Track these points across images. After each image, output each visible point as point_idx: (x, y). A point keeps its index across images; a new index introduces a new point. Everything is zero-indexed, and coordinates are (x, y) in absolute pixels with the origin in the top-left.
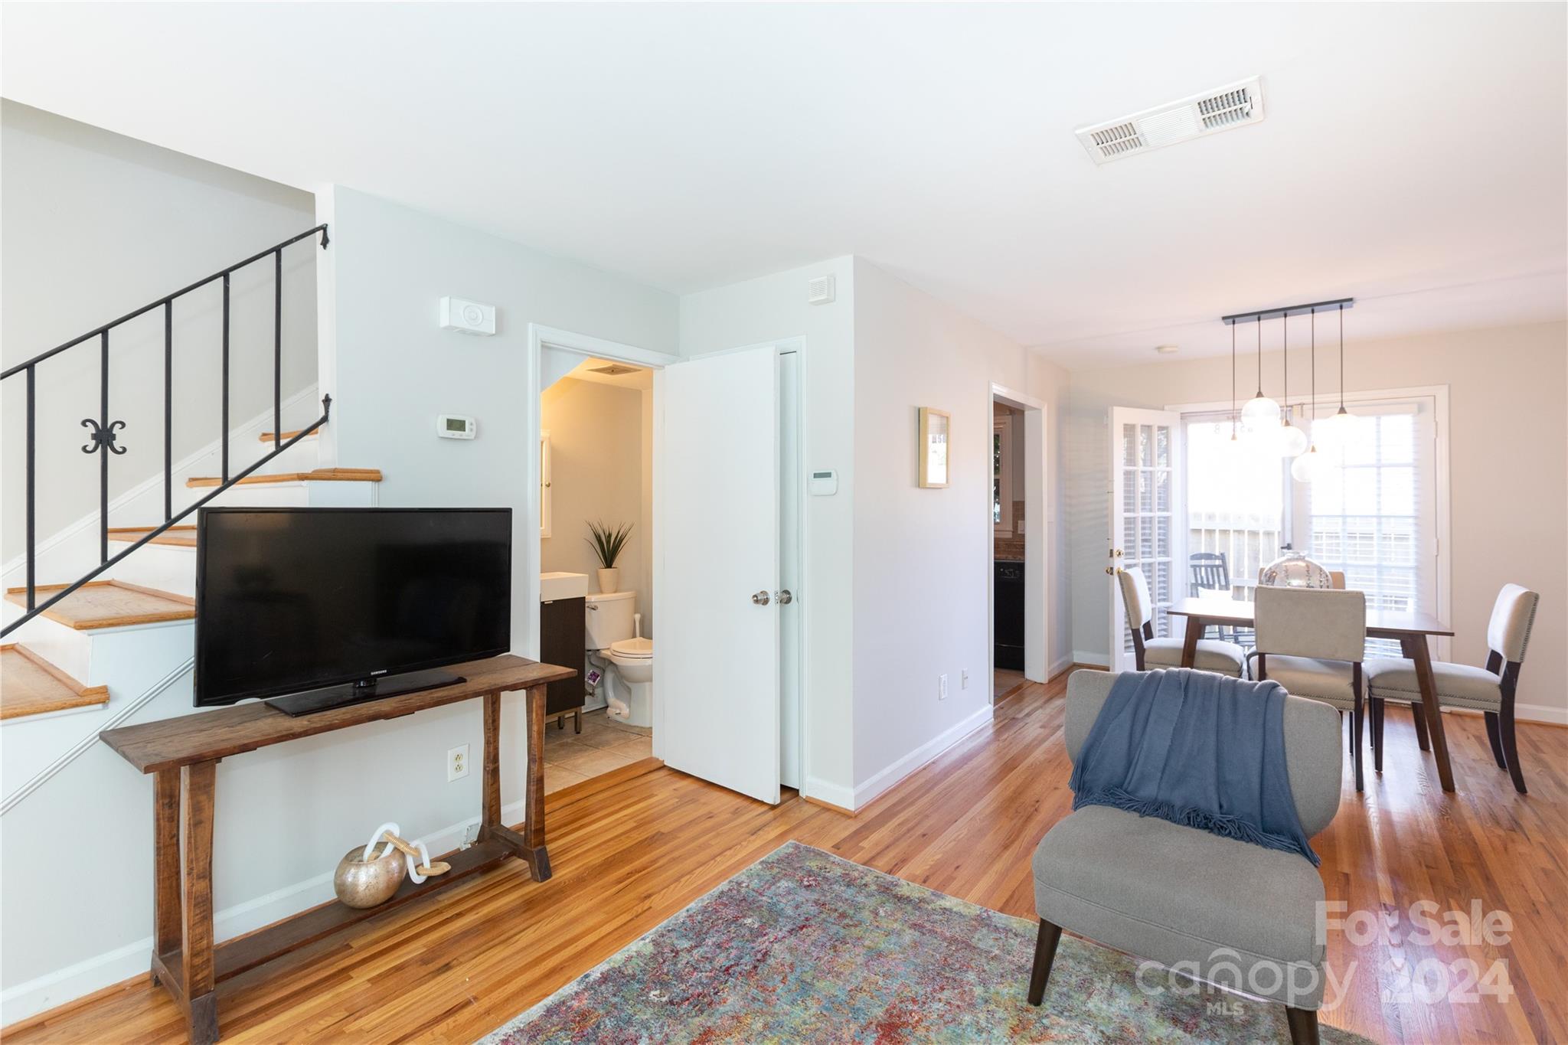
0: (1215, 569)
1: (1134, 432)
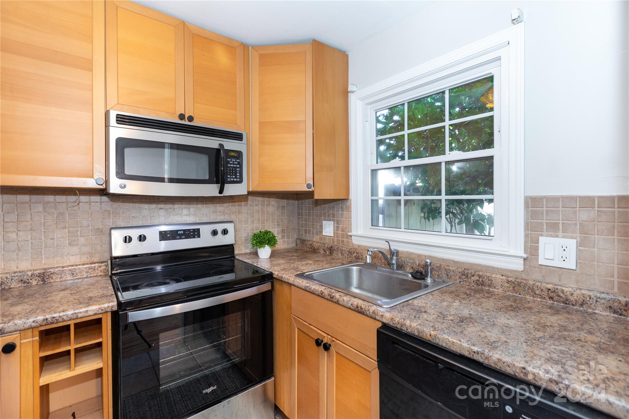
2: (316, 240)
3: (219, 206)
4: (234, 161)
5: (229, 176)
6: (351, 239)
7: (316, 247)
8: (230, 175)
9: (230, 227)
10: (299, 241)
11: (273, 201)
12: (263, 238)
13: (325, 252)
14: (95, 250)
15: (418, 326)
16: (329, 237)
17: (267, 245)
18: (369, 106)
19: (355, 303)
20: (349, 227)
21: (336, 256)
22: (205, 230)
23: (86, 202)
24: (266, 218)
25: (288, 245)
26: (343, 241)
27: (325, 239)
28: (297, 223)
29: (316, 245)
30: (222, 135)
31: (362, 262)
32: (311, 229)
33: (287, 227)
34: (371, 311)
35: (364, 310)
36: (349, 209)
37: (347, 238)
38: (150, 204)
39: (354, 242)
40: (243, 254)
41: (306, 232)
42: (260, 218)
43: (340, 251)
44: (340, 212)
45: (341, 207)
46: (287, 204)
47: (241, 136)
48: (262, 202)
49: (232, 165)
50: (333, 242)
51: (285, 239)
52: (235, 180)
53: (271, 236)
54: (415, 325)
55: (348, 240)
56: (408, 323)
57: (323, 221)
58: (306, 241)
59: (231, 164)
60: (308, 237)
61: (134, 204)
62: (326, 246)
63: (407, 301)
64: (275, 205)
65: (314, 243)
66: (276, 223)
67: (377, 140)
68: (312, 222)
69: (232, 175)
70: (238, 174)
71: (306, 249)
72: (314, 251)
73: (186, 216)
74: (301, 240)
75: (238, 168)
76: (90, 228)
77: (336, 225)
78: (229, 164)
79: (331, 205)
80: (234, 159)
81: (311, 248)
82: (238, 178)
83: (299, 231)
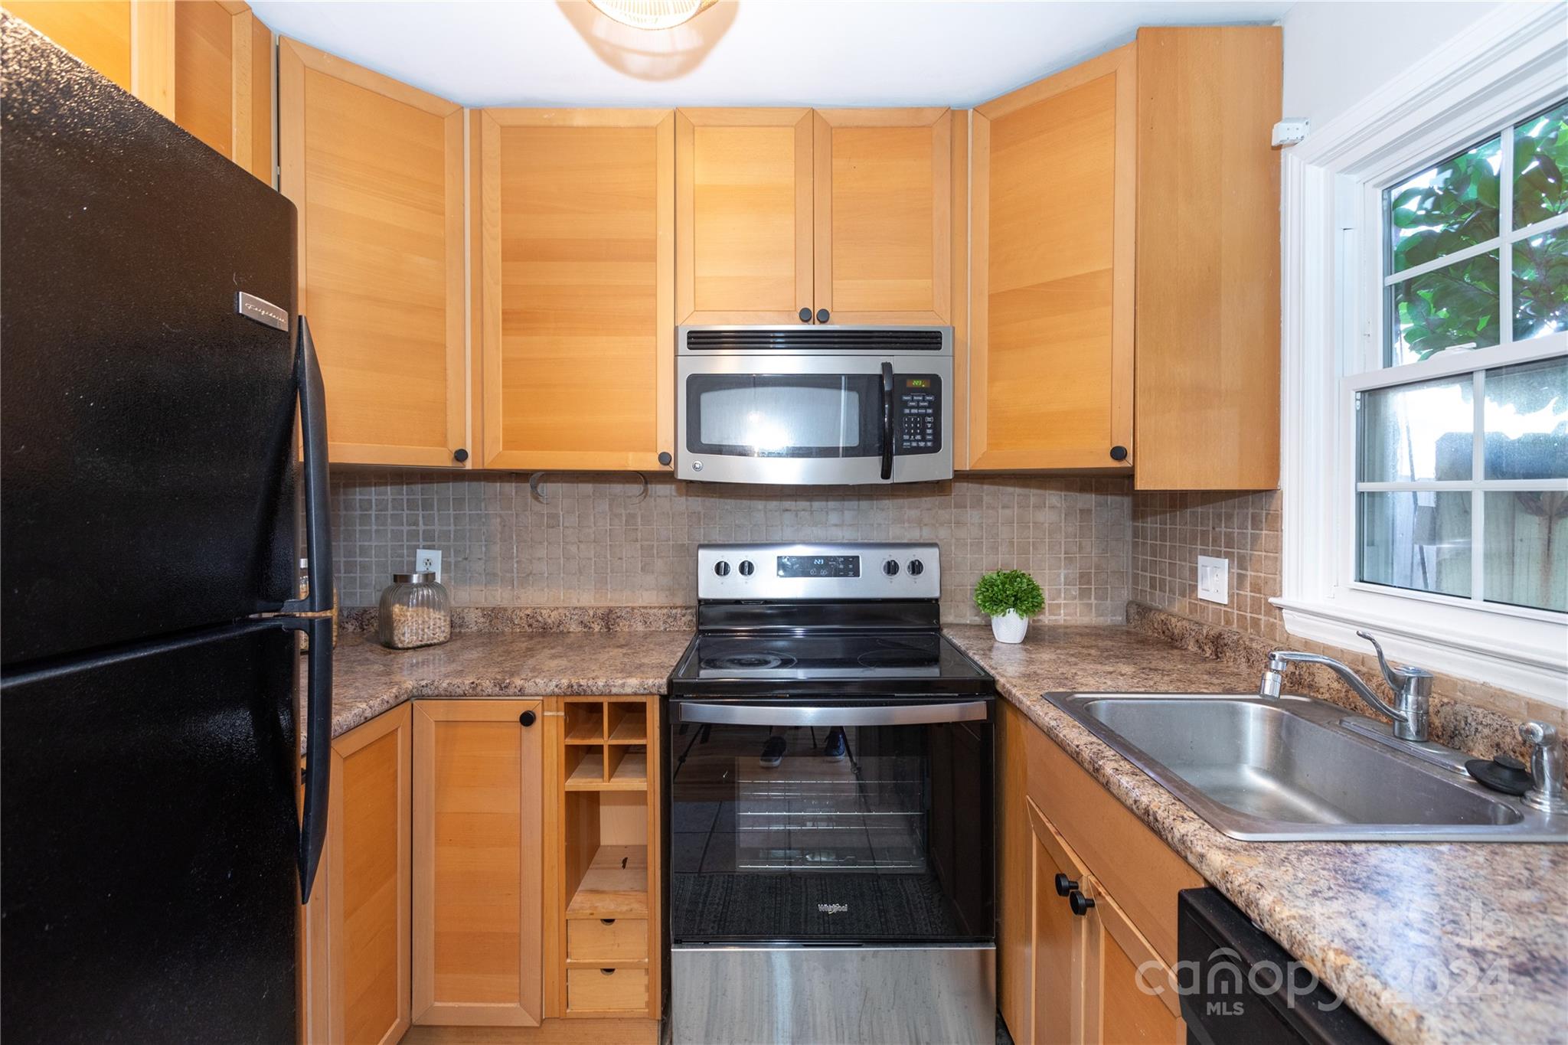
2: (1179, 610)
3: (909, 508)
4: (918, 401)
5: (906, 437)
6: (1282, 619)
7: (1176, 631)
8: (910, 434)
9: (930, 558)
10: (1133, 610)
11: (1054, 498)
12: (1000, 590)
13: (1200, 647)
14: (679, 584)
15: (1293, 922)
16: (1215, 606)
17: (1012, 610)
18: (1354, 178)
19: (1145, 800)
20: (1275, 580)
21: (1231, 664)
22: (871, 561)
23: (666, 497)
24: (1031, 540)
25: (1102, 616)
26: (1256, 623)
27: (1203, 609)
28: (1130, 558)
29: (1177, 625)
30: (891, 343)
31: (1305, 696)
32: (1168, 578)
33: (1097, 567)
34: (1177, 835)
35: (1160, 827)
36: (1275, 521)
37: (1268, 613)
38: (766, 500)
39: (1290, 628)
40: (966, 625)
41: (1153, 587)
42: (1015, 540)
43: (1243, 653)
44: (1250, 531)
45: (1254, 517)
46: (1098, 505)
47: (937, 338)
48: (1021, 497)
49: (914, 411)
50: (1228, 622)
51: (1090, 598)
52: (922, 444)
53: (1025, 586)
54: (1285, 915)
55: (1272, 620)
56: (1266, 902)
57: (1199, 557)
58: (1151, 610)
59: (912, 407)
60: (1158, 600)
61: (738, 501)
62: (1205, 632)
63: (1345, 842)
64: (1059, 505)
65: (1174, 620)
66: (1063, 556)
67: (1387, 289)
68: (1170, 558)
69: (915, 434)
70: (929, 431)
71: (1150, 633)
72: (1171, 641)
73: (834, 528)
74: (1139, 605)
75: (929, 415)
76: (671, 543)
77: (1235, 570)
78: (907, 407)
79: (1224, 507)
80: (919, 396)
81: (1164, 632)
82: (929, 441)
83: (1135, 582)
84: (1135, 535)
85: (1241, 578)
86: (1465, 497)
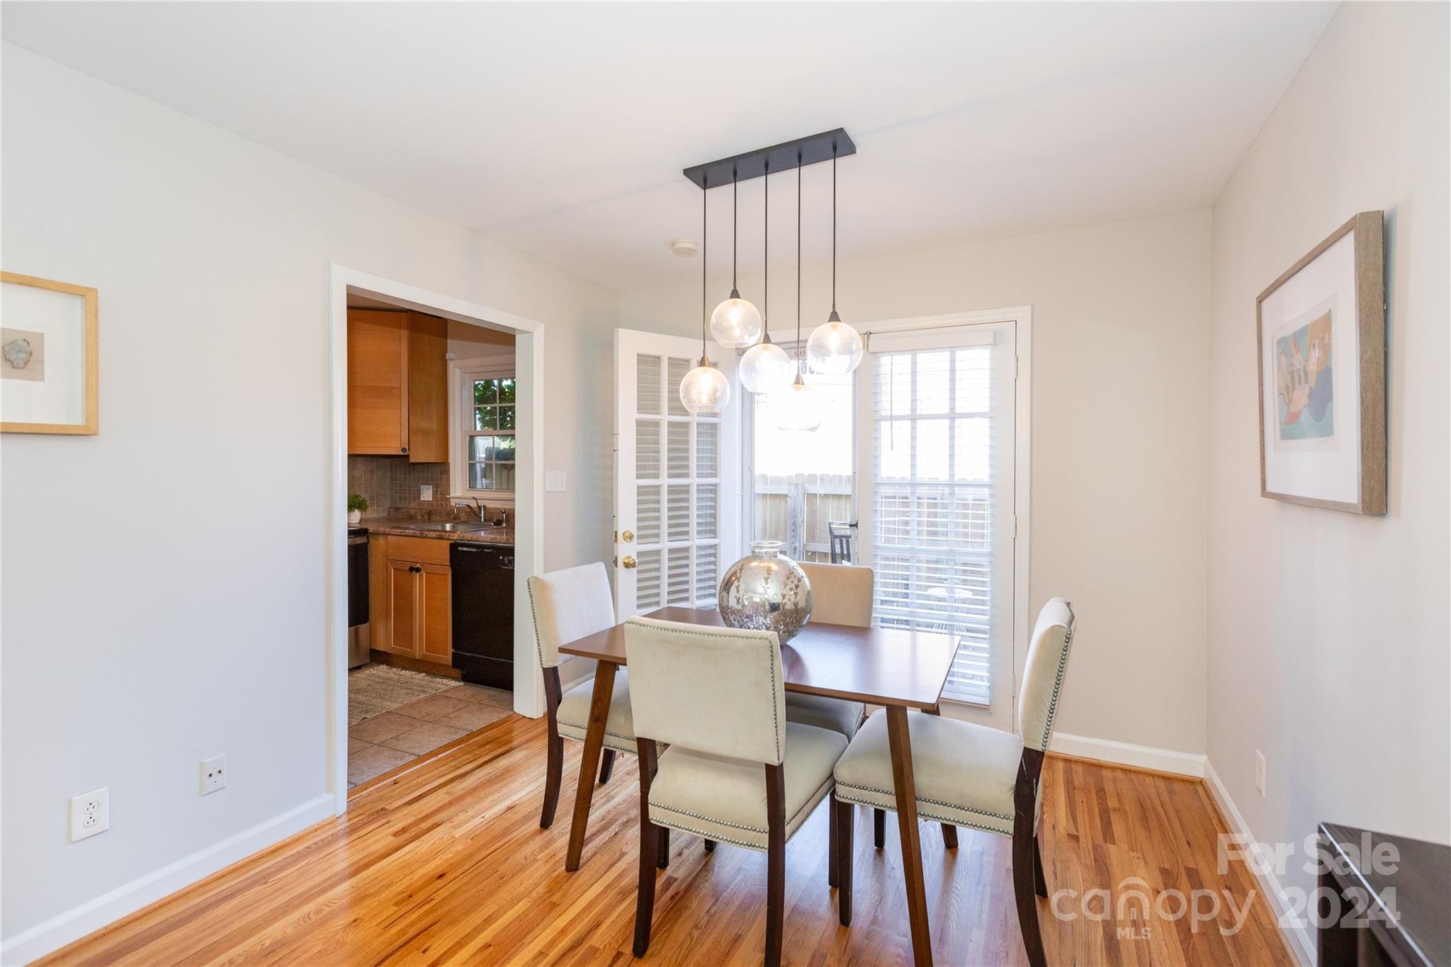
0: (844, 540)
1: (660, 367)
2: (413, 506)
6: (450, 501)
7: (412, 514)
10: (392, 509)
13: (422, 516)
16: (427, 502)
17: (356, 509)
18: (467, 375)
20: (448, 489)
21: (434, 519)
26: (442, 505)
27: (422, 504)
28: (389, 489)
32: (408, 495)
33: (377, 493)
36: (448, 471)
37: (445, 501)
39: (452, 503)
41: (401, 499)
43: (439, 515)
44: (439, 475)
45: (440, 471)
46: (377, 468)
50: (432, 506)
51: (374, 507)
53: (361, 499)
55: (447, 503)
57: (421, 486)
58: (400, 508)
60: (403, 504)
62: (424, 511)
65: (411, 510)
68: (408, 487)
71: (401, 516)
72: (411, 517)
74: (395, 507)
77: (434, 489)
79: (429, 468)
81: (407, 515)
83: (392, 499)
84: (392, 479)
85: (437, 491)
86: (491, 465)
